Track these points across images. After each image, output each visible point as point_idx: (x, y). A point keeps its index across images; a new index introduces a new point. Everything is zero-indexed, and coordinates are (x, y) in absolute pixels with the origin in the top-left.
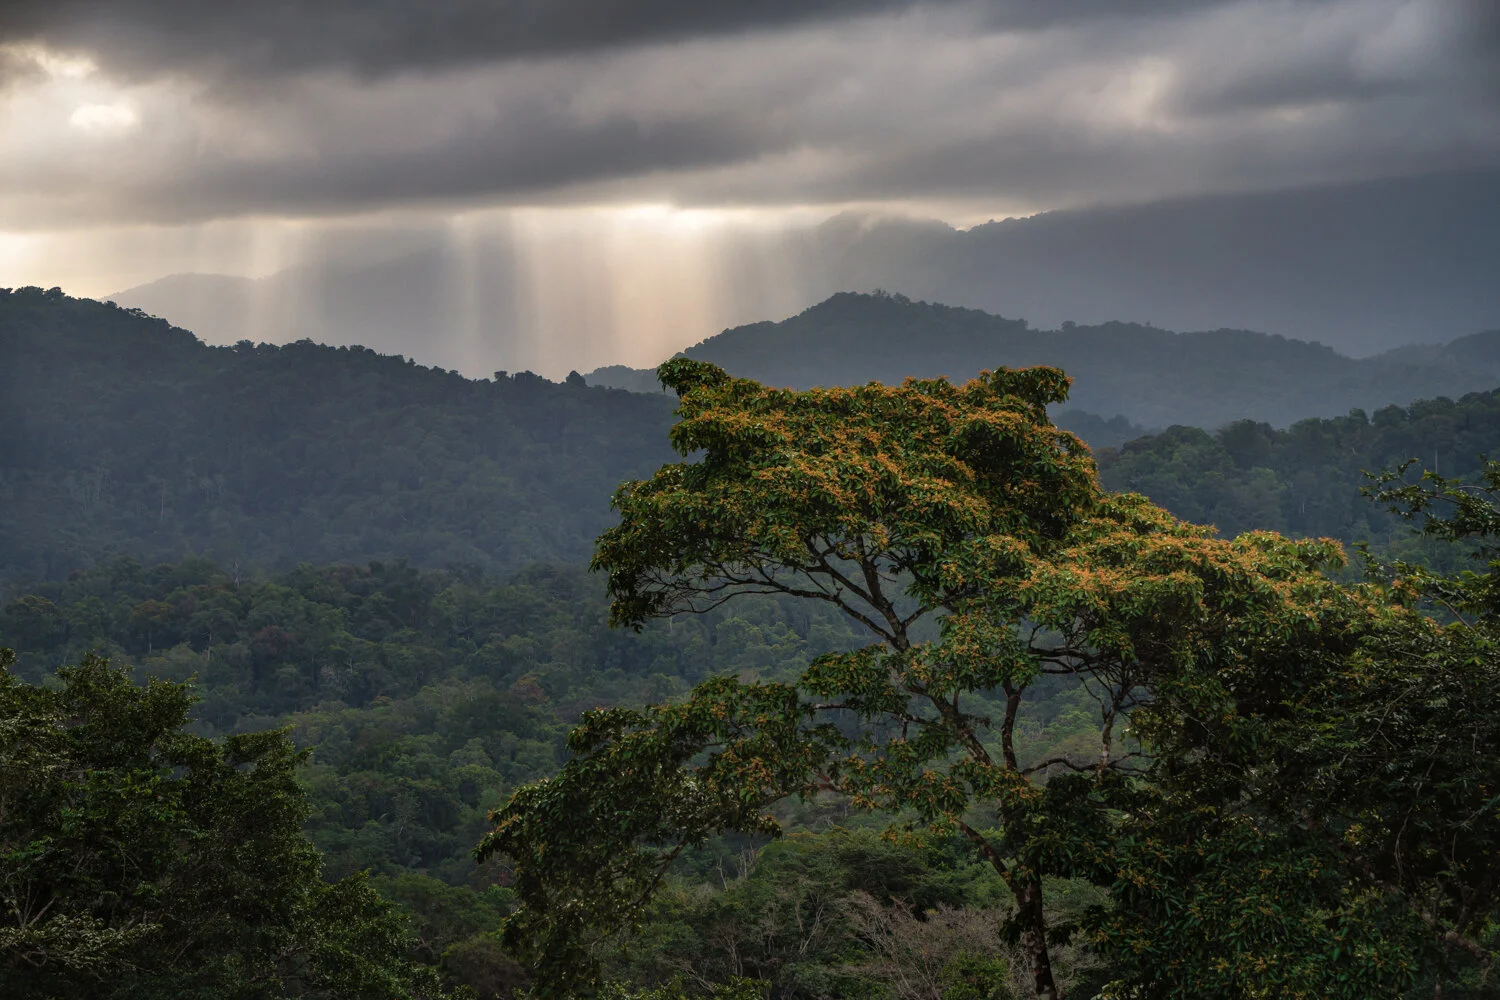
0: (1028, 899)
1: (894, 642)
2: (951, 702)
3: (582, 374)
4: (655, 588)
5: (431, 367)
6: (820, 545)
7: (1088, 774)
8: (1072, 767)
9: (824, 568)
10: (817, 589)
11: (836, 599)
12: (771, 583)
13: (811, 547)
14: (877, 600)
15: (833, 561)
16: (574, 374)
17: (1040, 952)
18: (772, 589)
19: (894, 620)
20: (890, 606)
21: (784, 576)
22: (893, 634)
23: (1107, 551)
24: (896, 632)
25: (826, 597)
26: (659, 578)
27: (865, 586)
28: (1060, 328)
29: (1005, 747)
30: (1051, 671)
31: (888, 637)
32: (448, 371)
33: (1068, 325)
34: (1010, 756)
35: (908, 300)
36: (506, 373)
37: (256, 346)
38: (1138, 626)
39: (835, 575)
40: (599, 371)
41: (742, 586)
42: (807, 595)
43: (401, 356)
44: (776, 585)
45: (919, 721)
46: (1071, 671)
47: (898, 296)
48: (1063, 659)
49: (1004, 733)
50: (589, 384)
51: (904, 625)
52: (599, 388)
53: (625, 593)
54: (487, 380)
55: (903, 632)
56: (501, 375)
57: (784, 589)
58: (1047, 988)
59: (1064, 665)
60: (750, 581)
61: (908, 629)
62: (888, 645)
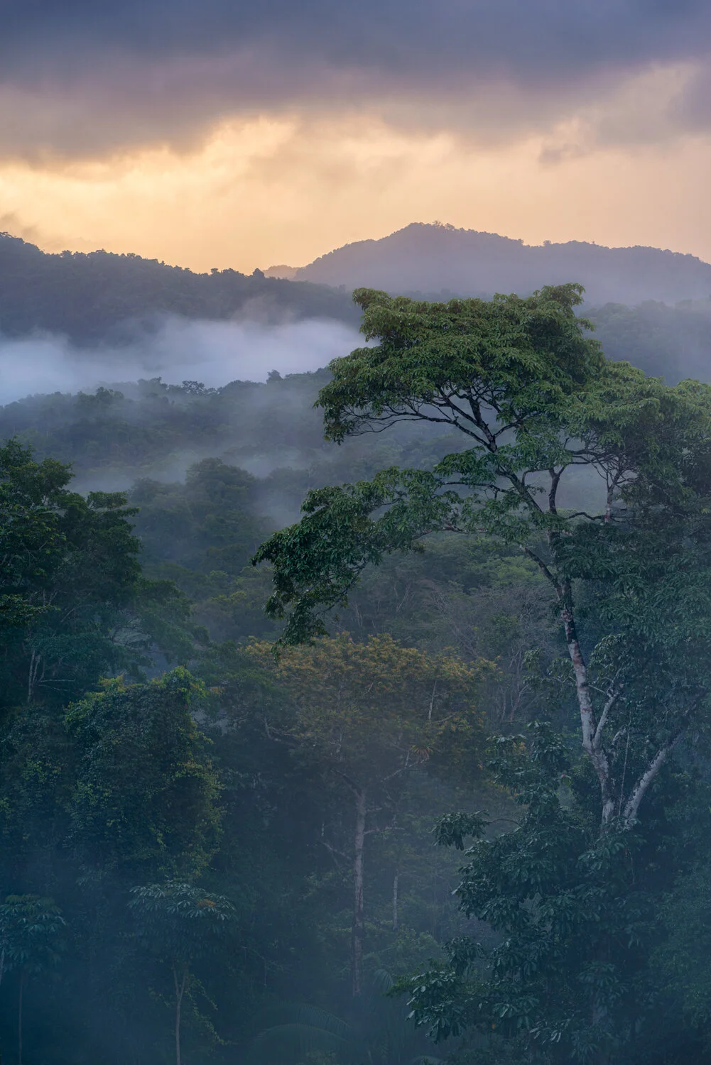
0: (563, 591)
1: (489, 447)
2: (521, 481)
3: (261, 270)
4: (350, 418)
5: (174, 266)
6: (447, 392)
7: (598, 521)
8: (589, 517)
9: (449, 404)
10: (444, 417)
11: (455, 423)
12: (417, 414)
13: (442, 393)
14: (479, 422)
15: (453, 399)
16: (257, 270)
17: (570, 621)
18: (418, 417)
19: (489, 434)
20: (486, 426)
21: (426, 409)
22: (488, 443)
23: (608, 394)
24: (490, 440)
25: (449, 422)
26: (353, 411)
27: (472, 415)
28: (542, 245)
29: (551, 507)
30: (577, 463)
31: (485, 444)
32: (183, 269)
33: (547, 243)
34: (554, 511)
35: (453, 227)
36: (217, 269)
37: (73, 254)
38: (627, 432)
39: (454, 407)
40: (272, 269)
41: (401, 416)
42: (438, 420)
43: (156, 260)
44: (421, 415)
45: (503, 491)
46: (589, 462)
47: (448, 225)
48: (583, 455)
49: (550, 498)
50: (266, 276)
51: (494, 437)
52: (272, 279)
53: (333, 420)
54: (206, 274)
55: (494, 441)
56: (214, 270)
57: (425, 418)
58: (573, 641)
59: (585, 459)
60: (405, 413)
61: (496, 439)
62: (485, 448)
